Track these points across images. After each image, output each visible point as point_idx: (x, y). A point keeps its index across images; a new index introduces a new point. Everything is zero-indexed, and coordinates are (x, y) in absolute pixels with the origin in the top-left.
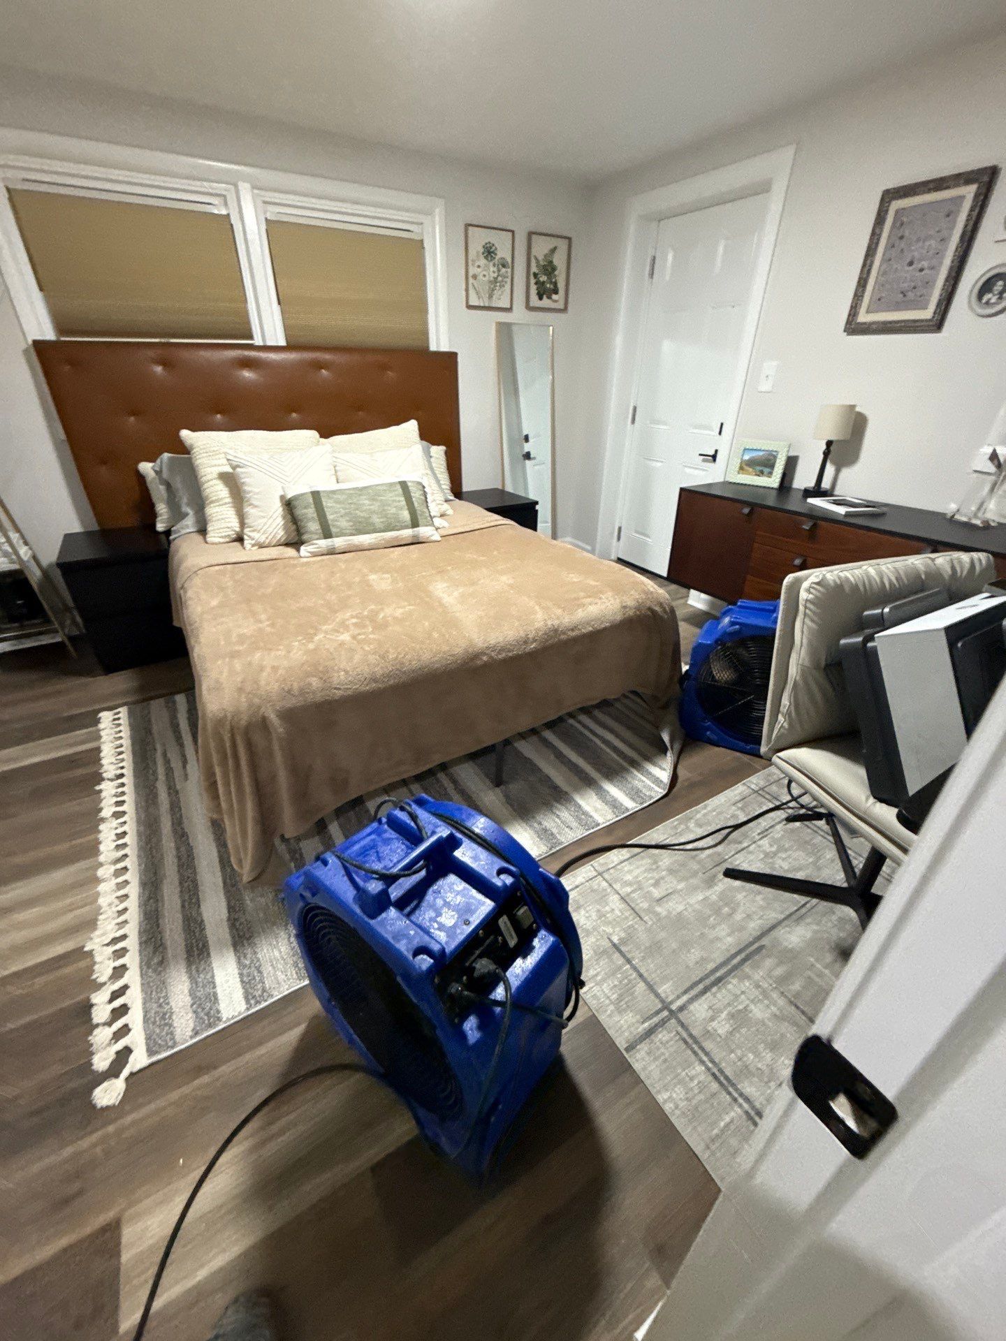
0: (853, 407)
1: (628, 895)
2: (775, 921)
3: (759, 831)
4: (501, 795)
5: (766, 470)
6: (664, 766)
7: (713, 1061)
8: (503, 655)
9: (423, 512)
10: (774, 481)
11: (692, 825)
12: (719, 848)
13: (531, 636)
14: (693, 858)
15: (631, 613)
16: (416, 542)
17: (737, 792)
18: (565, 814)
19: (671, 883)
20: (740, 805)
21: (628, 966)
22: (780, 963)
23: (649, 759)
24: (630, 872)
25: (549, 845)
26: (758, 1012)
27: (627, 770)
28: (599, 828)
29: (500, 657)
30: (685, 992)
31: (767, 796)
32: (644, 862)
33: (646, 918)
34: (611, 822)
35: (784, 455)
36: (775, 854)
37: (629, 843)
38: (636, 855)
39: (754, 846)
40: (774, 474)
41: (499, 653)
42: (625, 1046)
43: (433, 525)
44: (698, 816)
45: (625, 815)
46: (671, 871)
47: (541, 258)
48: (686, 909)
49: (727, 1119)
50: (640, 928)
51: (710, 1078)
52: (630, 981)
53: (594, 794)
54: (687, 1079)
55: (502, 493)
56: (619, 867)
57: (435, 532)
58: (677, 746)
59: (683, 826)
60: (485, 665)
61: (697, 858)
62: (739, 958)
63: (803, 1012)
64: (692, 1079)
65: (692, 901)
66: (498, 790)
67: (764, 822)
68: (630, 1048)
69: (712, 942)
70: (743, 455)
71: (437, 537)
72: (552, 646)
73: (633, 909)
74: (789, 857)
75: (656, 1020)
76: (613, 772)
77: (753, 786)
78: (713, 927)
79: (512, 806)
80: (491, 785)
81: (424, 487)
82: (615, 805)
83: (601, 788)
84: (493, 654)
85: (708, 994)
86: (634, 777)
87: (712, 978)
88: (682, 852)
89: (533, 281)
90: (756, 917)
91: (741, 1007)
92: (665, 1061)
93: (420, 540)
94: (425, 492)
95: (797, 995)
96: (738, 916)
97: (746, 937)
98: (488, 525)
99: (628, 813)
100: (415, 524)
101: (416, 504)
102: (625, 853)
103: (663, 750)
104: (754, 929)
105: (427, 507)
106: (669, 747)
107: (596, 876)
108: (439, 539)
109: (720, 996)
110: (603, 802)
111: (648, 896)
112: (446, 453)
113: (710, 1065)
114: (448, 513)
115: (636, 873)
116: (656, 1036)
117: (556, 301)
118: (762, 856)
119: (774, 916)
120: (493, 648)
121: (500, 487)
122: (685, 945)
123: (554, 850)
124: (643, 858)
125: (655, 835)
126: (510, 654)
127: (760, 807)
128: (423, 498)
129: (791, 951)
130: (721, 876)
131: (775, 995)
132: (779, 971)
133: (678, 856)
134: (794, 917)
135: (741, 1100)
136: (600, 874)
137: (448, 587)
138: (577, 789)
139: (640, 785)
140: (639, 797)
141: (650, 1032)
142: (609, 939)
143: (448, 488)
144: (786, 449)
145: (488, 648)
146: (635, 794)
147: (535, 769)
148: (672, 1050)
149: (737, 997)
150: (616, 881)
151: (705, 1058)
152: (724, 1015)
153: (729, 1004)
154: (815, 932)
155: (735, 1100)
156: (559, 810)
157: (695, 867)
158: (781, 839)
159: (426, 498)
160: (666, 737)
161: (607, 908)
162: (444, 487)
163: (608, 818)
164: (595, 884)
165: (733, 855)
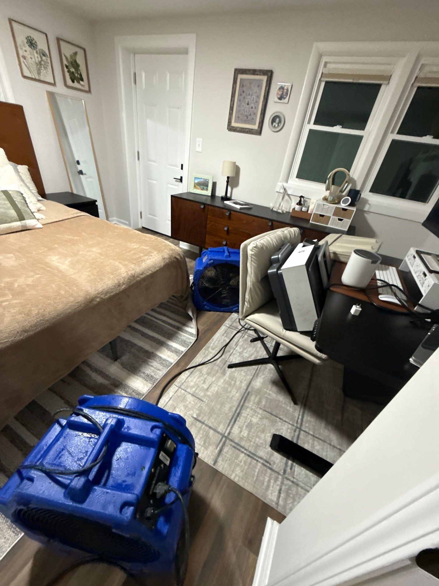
0: (235, 163)
1: (194, 392)
2: (250, 380)
3: (234, 344)
4: (119, 365)
5: (205, 188)
6: (192, 326)
7: (246, 450)
8: (108, 295)
9: (26, 211)
10: (209, 193)
11: (210, 350)
12: (223, 356)
13: (121, 282)
14: (215, 364)
15: (167, 261)
16: (25, 229)
17: (222, 329)
18: (155, 364)
19: (210, 379)
20: (225, 335)
21: (204, 426)
22: (256, 396)
23: (184, 325)
24: (192, 381)
25: (152, 383)
26: (255, 420)
27: (177, 333)
28: (173, 365)
29: (106, 297)
30: (228, 426)
31: (234, 328)
32: (196, 374)
33: (205, 400)
34: (177, 360)
35: (212, 181)
36: (242, 351)
37: (187, 368)
38: (192, 372)
39: (234, 351)
40: (209, 189)
41: (106, 295)
42: (213, 463)
43: (35, 218)
44: (212, 345)
45: (182, 355)
46: (208, 374)
47: (68, 56)
48: (218, 389)
49: (257, 470)
50: (203, 405)
51: (247, 457)
52: (206, 432)
53: (165, 349)
54: (240, 463)
55: (72, 194)
56: (187, 381)
57: (37, 222)
58: (195, 316)
59: (207, 352)
60: (99, 303)
61: (216, 364)
62: (243, 401)
63: (268, 412)
64: (241, 462)
65: (219, 384)
66: (116, 363)
67: (235, 339)
68: (215, 462)
69: (231, 398)
70: (195, 180)
71: (39, 225)
72: (133, 285)
73: (198, 398)
74: (247, 351)
75: (221, 444)
76: (171, 336)
77: (228, 325)
78: (230, 392)
79: (127, 369)
80: (112, 361)
81: (22, 194)
82: (176, 351)
83: (168, 345)
84: (102, 296)
85: (237, 422)
86: (181, 335)
87: (236, 414)
88: (210, 364)
89: (66, 70)
90: (243, 381)
91: (249, 421)
92: (230, 459)
93: (28, 228)
94: (23, 197)
95: (265, 406)
96: (238, 383)
97: (243, 391)
98: (72, 216)
99: (183, 354)
100: (21, 218)
101: (19, 206)
102: (187, 373)
103: (191, 319)
104: (244, 386)
105: (28, 206)
106: (193, 318)
107: (178, 389)
108: (42, 226)
109: (241, 421)
110: (171, 352)
111: (202, 389)
112: (29, 170)
113: (245, 452)
114: (42, 209)
115: (194, 380)
116: (223, 451)
117: (82, 86)
118: (238, 354)
119: (249, 378)
120: (102, 293)
121: (70, 191)
122: (223, 404)
123: (155, 384)
124: (195, 372)
125: (197, 360)
126: (112, 294)
127: (232, 333)
128: (23, 201)
129: (258, 389)
130: (227, 369)
131: (258, 410)
132: (257, 400)
133: (209, 366)
134: (256, 375)
135: (259, 460)
136: (180, 388)
137: (59, 258)
138: (157, 349)
139: (184, 338)
140: (186, 344)
141: (221, 451)
142: (192, 417)
143: (36, 192)
144: (212, 179)
145: (99, 293)
146: (183, 343)
147: (134, 345)
148: (230, 453)
149: (246, 417)
150: (187, 387)
151: (243, 450)
152: (244, 428)
153: (245, 422)
154: (264, 378)
155: (257, 461)
156: (151, 362)
157: (217, 368)
158: (243, 344)
159: (26, 201)
160: (190, 313)
161: (187, 403)
162: (33, 191)
163: (175, 359)
164: (179, 393)
165: (229, 358)
